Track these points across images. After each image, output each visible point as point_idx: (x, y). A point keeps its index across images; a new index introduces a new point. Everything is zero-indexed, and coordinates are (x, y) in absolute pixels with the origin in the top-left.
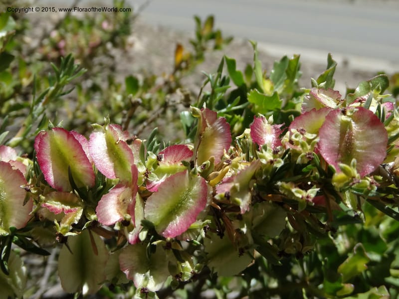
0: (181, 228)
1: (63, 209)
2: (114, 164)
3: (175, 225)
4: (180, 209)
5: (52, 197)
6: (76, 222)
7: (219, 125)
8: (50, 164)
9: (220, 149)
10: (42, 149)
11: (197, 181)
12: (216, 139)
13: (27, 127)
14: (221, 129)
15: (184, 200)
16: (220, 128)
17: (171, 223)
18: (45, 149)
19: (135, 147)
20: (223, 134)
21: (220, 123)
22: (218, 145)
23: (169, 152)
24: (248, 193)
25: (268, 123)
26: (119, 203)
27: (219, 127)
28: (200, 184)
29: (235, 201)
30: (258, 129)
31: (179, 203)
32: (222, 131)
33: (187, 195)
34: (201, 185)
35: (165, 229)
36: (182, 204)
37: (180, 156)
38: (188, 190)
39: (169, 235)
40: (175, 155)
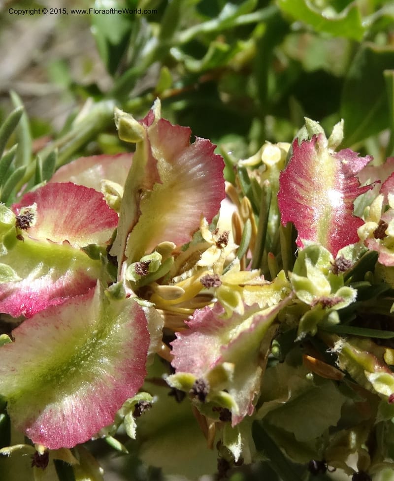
0: (75, 430)
3: (60, 415)
4: (75, 378)
7: (195, 160)
9: (191, 215)
11: (123, 309)
12: (182, 193)
14: (200, 170)
15: (85, 358)
16: (195, 169)
17: (49, 407)
20: (203, 181)
21: (196, 155)
22: (188, 206)
23: (51, 198)
24: (255, 370)
25: (329, 146)
27: (196, 164)
28: (130, 321)
29: (221, 399)
30: (300, 180)
31: (73, 365)
32: (201, 175)
33: (93, 345)
34: (133, 325)
35: (34, 419)
36: (78, 365)
37: (81, 216)
38: (97, 335)
39: (42, 438)
40: (67, 212)
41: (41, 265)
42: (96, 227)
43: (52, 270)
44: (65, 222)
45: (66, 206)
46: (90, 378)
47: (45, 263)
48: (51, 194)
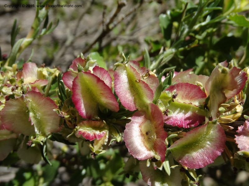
1: (95, 135)
2: (134, 98)
3: (192, 158)
5: (85, 125)
6: (106, 144)
7: (239, 78)
8: (82, 101)
10: (75, 91)
13: (35, 30)
15: (201, 141)
16: (239, 81)
17: (187, 155)
18: (77, 90)
19: (150, 80)
23: (180, 88)
26: (142, 135)
31: (197, 143)
33: (204, 138)
35: (182, 158)
36: (199, 143)
37: (192, 94)
38: (205, 134)
39: (186, 164)
40: (186, 92)
41: (179, 109)
42: (198, 98)
43: (183, 111)
44: (186, 95)
45: (186, 91)
46: (202, 147)
47: (180, 109)
48: (180, 86)
